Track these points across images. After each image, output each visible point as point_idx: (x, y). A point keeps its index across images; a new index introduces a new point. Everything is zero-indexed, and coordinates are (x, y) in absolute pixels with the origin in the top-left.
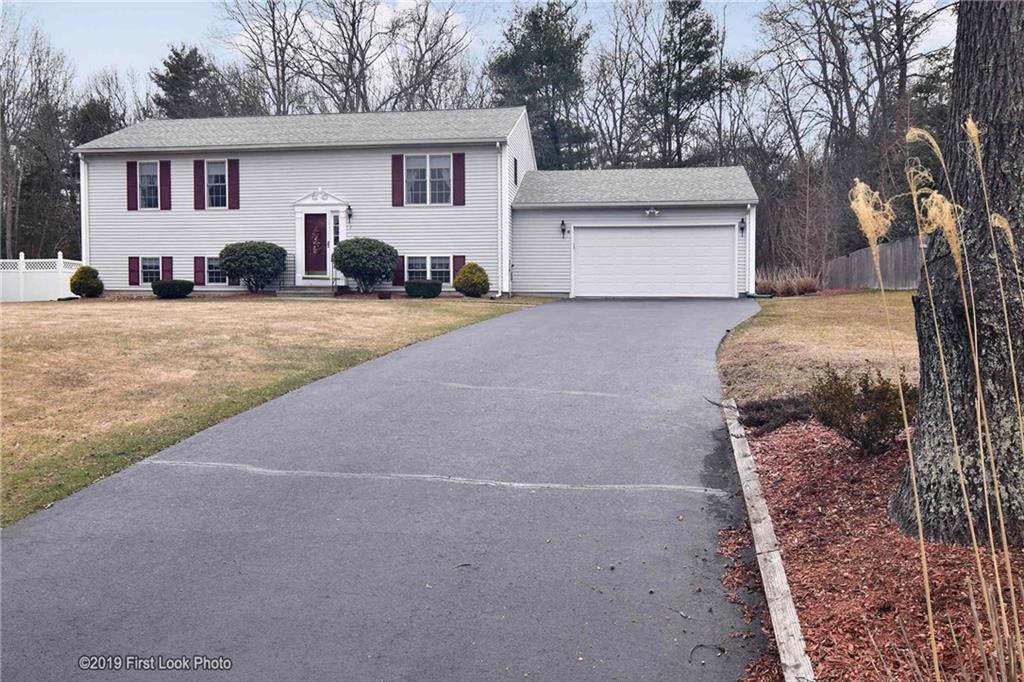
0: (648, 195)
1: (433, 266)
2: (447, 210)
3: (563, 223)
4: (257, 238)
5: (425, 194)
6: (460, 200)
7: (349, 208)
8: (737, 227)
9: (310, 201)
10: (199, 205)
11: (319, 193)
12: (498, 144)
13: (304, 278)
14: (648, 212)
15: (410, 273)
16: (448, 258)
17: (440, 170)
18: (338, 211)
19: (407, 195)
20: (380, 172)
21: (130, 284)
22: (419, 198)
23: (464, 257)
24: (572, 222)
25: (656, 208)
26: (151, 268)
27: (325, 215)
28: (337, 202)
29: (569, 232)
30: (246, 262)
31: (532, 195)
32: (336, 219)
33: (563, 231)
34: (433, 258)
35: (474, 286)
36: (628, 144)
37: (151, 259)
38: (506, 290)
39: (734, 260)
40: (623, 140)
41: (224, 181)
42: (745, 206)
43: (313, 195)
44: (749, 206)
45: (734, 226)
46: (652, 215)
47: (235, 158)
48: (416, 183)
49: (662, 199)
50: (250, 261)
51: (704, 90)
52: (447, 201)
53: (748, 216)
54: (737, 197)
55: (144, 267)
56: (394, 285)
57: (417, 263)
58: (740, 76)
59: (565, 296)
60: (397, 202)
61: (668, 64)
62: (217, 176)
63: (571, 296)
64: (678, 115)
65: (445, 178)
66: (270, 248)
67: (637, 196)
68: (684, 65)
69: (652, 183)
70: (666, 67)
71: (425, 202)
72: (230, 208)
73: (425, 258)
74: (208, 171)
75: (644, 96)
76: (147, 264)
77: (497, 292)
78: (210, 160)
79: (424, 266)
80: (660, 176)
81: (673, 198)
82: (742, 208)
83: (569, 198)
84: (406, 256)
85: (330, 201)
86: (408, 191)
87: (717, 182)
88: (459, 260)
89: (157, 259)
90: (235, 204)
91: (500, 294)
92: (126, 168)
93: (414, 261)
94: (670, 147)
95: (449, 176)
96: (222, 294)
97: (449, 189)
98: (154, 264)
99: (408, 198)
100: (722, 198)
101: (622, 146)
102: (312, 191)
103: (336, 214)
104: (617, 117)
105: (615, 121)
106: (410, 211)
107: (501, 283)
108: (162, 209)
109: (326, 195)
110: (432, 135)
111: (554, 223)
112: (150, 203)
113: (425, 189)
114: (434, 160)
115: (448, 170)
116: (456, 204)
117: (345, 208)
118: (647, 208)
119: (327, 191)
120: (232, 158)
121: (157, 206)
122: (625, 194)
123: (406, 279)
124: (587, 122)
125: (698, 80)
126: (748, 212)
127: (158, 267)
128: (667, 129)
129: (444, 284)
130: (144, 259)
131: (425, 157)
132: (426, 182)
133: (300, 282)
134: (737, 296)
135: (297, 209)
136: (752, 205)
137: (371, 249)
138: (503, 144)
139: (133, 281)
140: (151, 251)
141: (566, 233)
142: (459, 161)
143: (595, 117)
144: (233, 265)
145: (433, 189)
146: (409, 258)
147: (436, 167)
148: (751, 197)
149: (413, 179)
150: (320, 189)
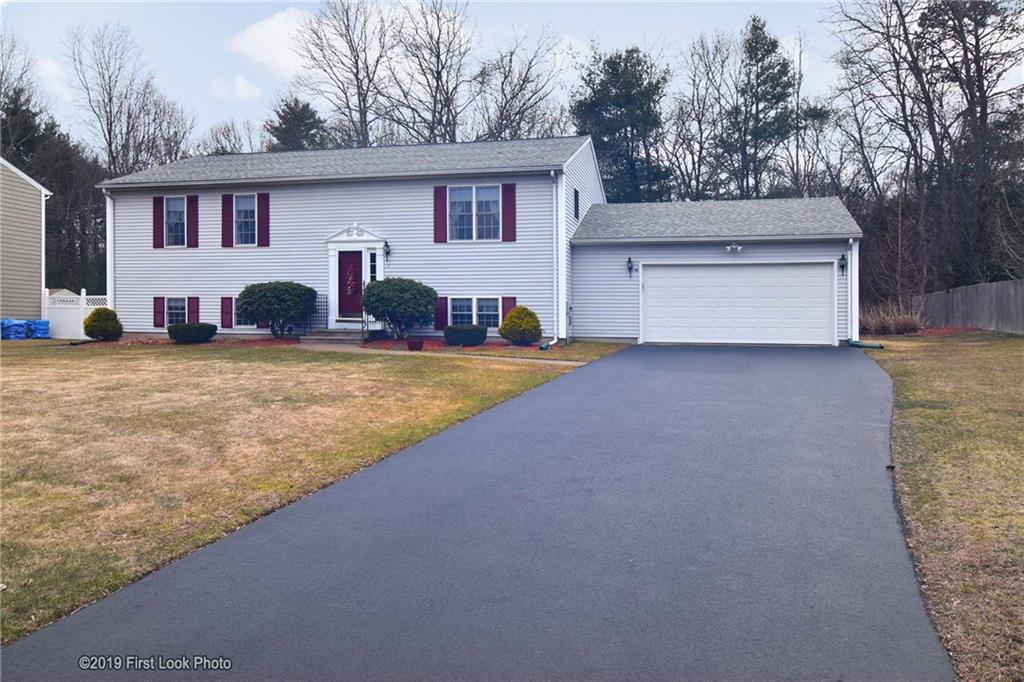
0: (728, 229)
1: (480, 308)
2: (496, 248)
3: (630, 261)
4: (284, 278)
5: (471, 229)
6: (510, 235)
7: (386, 245)
8: (836, 265)
9: (344, 237)
10: (227, 242)
11: (354, 229)
12: (552, 173)
13: (337, 321)
14: (729, 248)
15: (454, 317)
16: (497, 299)
17: (487, 203)
18: (375, 249)
19: (451, 230)
20: (420, 206)
21: (156, 326)
22: (464, 234)
23: (515, 298)
24: (641, 259)
25: (739, 243)
26: (177, 309)
27: (361, 252)
28: (373, 238)
29: (637, 270)
30: (265, 305)
31: (595, 230)
32: (373, 257)
33: (630, 269)
34: (479, 299)
35: (524, 332)
36: (706, 183)
37: (176, 300)
38: (563, 335)
39: (832, 303)
40: (701, 180)
41: (253, 217)
42: (846, 241)
43: (348, 231)
44: (851, 241)
45: (832, 263)
46: (734, 252)
47: (266, 192)
48: (461, 217)
49: (746, 233)
50: (269, 303)
51: (782, 129)
52: (496, 237)
53: (849, 252)
54: (836, 231)
55: (170, 308)
56: (436, 329)
57: (463, 305)
58: (819, 115)
59: (633, 343)
60: (440, 237)
61: (746, 106)
62: (246, 212)
63: (640, 342)
64: (756, 153)
65: (493, 210)
66: (294, 289)
67: (716, 230)
68: (761, 106)
69: (733, 216)
70: (743, 108)
71: (471, 238)
72: (259, 245)
73: (470, 300)
74: (237, 206)
75: (721, 135)
76: (173, 304)
77: (552, 338)
78: (238, 194)
79: (470, 309)
80: (742, 208)
81: (759, 232)
82: (842, 243)
83: (636, 233)
84: (449, 297)
85: (366, 237)
86: (451, 225)
87: (809, 215)
88: (510, 302)
89: (183, 300)
90: (264, 242)
91: (555, 341)
92: (152, 203)
93: (458, 304)
94: (748, 184)
95: (498, 209)
96: (250, 337)
97: (498, 224)
98: (179, 304)
99: (451, 234)
100: (817, 232)
101: (701, 185)
102: (347, 227)
103: (373, 252)
104: (696, 159)
105: (694, 163)
106: (454, 248)
107: (556, 327)
108: (188, 246)
109: (362, 231)
110: (480, 164)
111: (619, 260)
112: (177, 241)
113: (471, 225)
114: (480, 191)
115: (497, 202)
116: (505, 239)
117: (382, 245)
118: (729, 243)
119: (362, 227)
120: (262, 192)
121: (183, 244)
122: (702, 227)
123: (450, 324)
124: (667, 164)
125: (776, 118)
126: (850, 248)
127: (183, 308)
128: (745, 167)
129: (489, 329)
130: (170, 300)
131: (471, 188)
132: (472, 216)
133: (332, 325)
134: (836, 344)
135: (330, 246)
136: (855, 240)
137: (403, 291)
138: (559, 172)
139: (158, 323)
140: (177, 290)
141: (634, 270)
142: (509, 193)
143: (674, 159)
144: (250, 308)
145: (480, 222)
146: (453, 300)
147: (484, 199)
148: (853, 230)
149: (458, 211)
150: (355, 224)
